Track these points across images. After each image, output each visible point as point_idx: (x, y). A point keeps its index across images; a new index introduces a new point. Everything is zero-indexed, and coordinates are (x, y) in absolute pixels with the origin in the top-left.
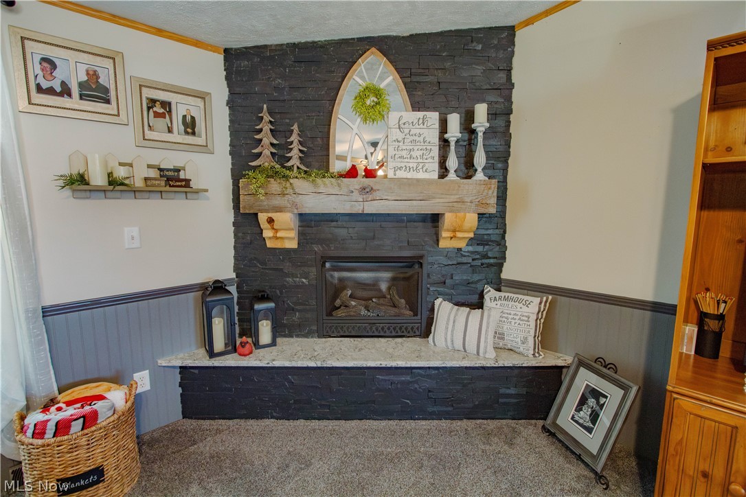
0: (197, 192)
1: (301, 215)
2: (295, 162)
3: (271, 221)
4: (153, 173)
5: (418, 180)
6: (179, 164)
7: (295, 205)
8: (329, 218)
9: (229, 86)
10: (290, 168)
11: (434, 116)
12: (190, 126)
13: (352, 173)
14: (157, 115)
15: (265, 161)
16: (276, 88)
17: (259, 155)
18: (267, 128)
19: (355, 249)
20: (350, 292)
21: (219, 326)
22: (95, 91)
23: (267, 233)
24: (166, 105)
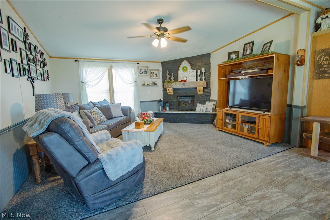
0: (157, 85)
1: (174, 88)
2: (172, 80)
3: (168, 90)
4: (152, 83)
5: (192, 82)
6: (155, 81)
7: (172, 87)
8: (178, 89)
9: (162, 68)
10: (172, 81)
11: (195, 71)
12: (156, 75)
13: (182, 81)
14: (152, 74)
15: (168, 80)
16: (169, 68)
17: (167, 79)
18: (168, 74)
19: (183, 94)
20: (183, 103)
21: (160, 107)
22: (145, 72)
23: (168, 92)
24: (153, 72)
